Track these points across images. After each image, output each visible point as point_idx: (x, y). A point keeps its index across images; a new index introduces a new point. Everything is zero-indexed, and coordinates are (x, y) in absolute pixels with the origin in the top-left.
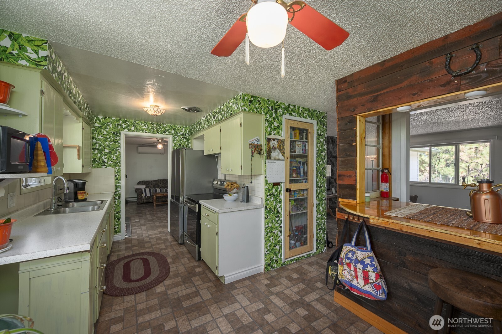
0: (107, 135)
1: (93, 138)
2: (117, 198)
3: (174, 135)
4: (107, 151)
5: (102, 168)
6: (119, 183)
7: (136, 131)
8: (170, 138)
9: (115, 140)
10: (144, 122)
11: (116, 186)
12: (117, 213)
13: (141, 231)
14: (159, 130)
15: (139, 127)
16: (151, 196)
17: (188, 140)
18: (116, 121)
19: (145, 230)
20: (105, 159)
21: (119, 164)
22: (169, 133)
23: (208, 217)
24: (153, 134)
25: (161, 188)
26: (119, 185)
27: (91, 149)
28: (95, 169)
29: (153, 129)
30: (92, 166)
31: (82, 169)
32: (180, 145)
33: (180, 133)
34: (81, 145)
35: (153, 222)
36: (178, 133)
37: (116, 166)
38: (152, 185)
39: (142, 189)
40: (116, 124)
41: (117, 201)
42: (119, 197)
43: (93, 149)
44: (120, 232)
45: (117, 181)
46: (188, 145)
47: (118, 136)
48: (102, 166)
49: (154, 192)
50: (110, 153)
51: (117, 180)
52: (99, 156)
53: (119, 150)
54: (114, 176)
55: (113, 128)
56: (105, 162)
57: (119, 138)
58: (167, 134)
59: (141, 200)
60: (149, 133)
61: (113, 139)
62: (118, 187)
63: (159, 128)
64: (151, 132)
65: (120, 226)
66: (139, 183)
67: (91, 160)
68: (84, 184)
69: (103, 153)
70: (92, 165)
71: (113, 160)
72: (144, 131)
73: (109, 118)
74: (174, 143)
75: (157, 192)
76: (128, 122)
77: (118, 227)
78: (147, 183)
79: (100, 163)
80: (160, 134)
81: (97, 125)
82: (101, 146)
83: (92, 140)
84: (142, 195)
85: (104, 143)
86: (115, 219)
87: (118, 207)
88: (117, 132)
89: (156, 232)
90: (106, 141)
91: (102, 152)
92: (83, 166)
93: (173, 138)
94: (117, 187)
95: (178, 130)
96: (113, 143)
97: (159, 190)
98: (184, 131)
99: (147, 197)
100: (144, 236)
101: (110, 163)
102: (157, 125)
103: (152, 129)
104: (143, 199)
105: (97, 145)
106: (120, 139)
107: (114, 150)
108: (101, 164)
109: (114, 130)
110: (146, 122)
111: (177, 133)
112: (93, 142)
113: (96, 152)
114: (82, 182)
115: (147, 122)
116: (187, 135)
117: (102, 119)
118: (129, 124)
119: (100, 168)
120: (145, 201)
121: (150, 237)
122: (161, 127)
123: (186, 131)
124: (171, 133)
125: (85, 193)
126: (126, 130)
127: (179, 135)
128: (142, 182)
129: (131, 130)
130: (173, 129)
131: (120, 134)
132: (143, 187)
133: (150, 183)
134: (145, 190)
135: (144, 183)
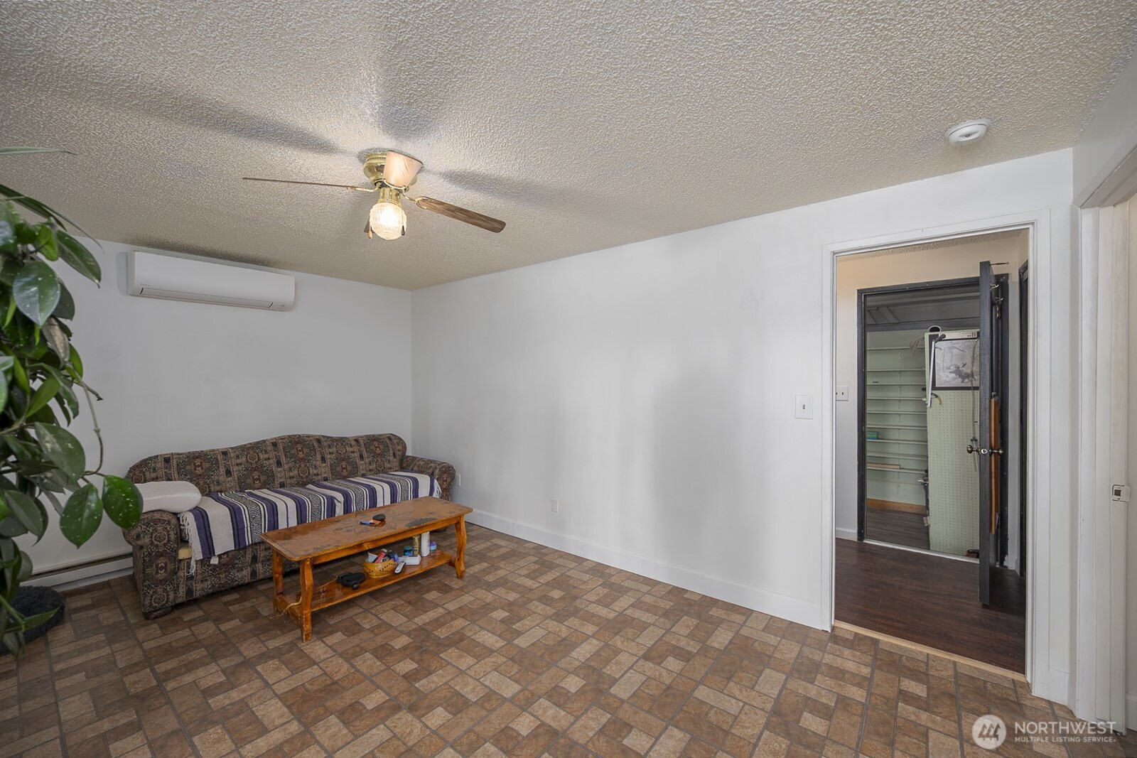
16: (245, 547)
25: (282, 485)
38: (228, 473)
39: (179, 515)
49: (264, 521)
59: (176, 590)
75: (282, 525)
84: (183, 554)
99: (215, 561)
104: (190, 578)
120: (199, 589)
128: (160, 464)
132: (181, 496)
133: (217, 463)
134: (202, 517)
135: (174, 472)
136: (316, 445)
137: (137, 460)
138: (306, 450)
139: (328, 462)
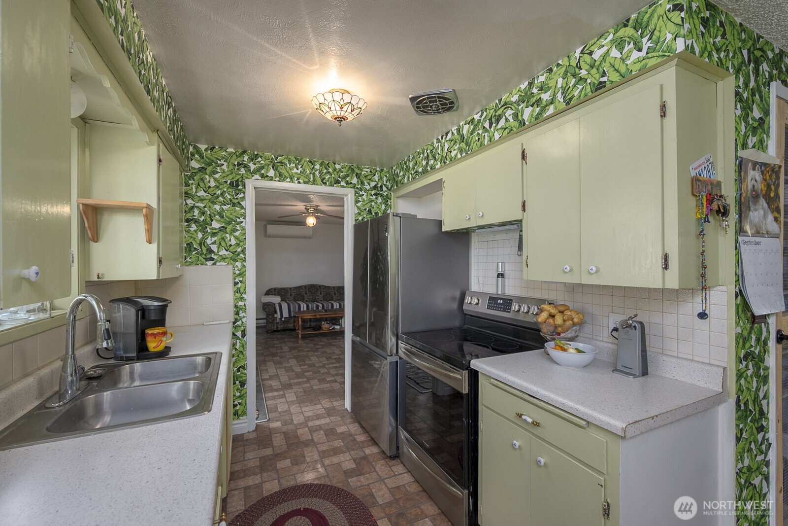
0: (217, 187)
1: (187, 195)
2: (239, 334)
3: (357, 188)
4: (216, 225)
5: (206, 265)
6: (242, 299)
7: (278, 179)
8: (349, 195)
9: (234, 201)
10: (294, 159)
11: (236, 307)
12: (238, 370)
13: (286, 405)
14: (327, 178)
15: (283, 171)
16: (292, 317)
17: (386, 199)
18: (235, 156)
19: (293, 402)
20: (213, 243)
21: (243, 256)
22: (347, 183)
23: (538, 431)
24: (313, 186)
25: (307, 301)
26: (242, 304)
27: (181, 220)
28: (191, 267)
29: (314, 174)
30: (184, 261)
31: (159, 269)
32: (370, 211)
33: (369, 185)
34: (154, 205)
35: (305, 379)
36: (366, 184)
37: (235, 261)
38: (291, 295)
39: (274, 304)
40: (236, 163)
41: (238, 341)
42: (242, 331)
43: (187, 220)
44: (244, 413)
45: (238, 295)
46: (386, 210)
47: (240, 190)
48: (206, 260)
49: (297, 309)
50: (223, 229)
51: (239, 292)
52: (199, 238)
53: (242, 222)
54: (232, 284)
55: (229, 173)
56: (213, 252)
57: (242, 195)
58: (343, 186)
59: (274, 326)
60: (305, 183)
61: (229, 197)
62: (241, 309)
63: (326, 173)
64: (309, 181)
65: (244, 399)
66: (269, 292)
67: (181, 248)
68: (163, 310)
69: (209, 231)
70: (185, 259)
71: (231, 245)
72: (296, 179)
73: (221, 148)
74: (358, 208)
75: (302, 309)
76: (261, 157)
77: (240, 401)
78: (282, 292)
79: (201, 255)
80: (329, 186)
81: (195, 164)
82: (203, 213)
83: (185, 200)
84: (276, 316)
85: (210, 207)
86: (234, 383)
87: (241, 356)
88: (237, 181)
89: (319, 409)
90: (214, 203)
91: (206, 228)
92: (160, 261)
93: (355, 195)
94: (238, 310)
95: (366, 177)
96: (229, 206)
97: (305, 305)
98: (377, 180)
99: (283, 319)
100: (295, 422)
101: (223, 252)
102: (321, 165)
103: (311, 175)
104: (277, 323)
105: (196, 212)
106: (243, 198)
107: (231, 223)
108: (204, 256)
109: (231, 177)
110: (300, 158)
111: (362, 183)
112: (187, 204)
113: (194, 227)
114: (156, 304)
115: (302, 159)
116: (384, 189)
117: (206, 150)
118: (262, 162)
119: (202, 264)
120: (280, 327)
121: (310, 424)
122: (330, 170)
123: (381, 178)
124: (351, 183)
125: (164, 334)
126: (257, 176)
127: (368, 187)
128: (273, 291)
129: (267, 176)
130: (354, 175)
131: (244, 186)
132: (276, 299)
133: (288, 292)
134: (280, 305)
135: (276, 293)
136: (319, 288)
137: (267, 290)
138: (315, 290)
139: (323, 294)
